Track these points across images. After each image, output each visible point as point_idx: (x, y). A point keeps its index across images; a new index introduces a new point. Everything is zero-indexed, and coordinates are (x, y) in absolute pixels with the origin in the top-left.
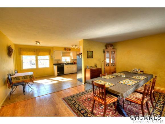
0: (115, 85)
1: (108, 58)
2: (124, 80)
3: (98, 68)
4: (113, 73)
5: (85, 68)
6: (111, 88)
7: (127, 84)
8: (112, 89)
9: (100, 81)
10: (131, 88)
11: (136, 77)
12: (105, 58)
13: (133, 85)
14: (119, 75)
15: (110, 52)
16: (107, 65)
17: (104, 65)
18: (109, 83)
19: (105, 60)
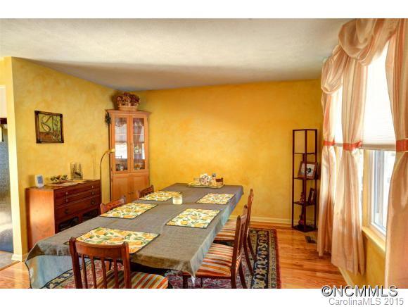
0: (159, 235)
1: (122, 142)
2: (182, 212)
3: (88, 181)
4: (143, 194)
5: (26, 186)
6: (149, 252)
7: (193, 226)
8: (153, 255)
9: (105, 231)
10: (207, 235)
11: (210, 198)
12: (111, 143)
13: (209, 224)
14: (164, 198)
15: (130, 121)
16: (122, 168)
17: (110, 170)
18: (140, 234)
19: (113, 150)
